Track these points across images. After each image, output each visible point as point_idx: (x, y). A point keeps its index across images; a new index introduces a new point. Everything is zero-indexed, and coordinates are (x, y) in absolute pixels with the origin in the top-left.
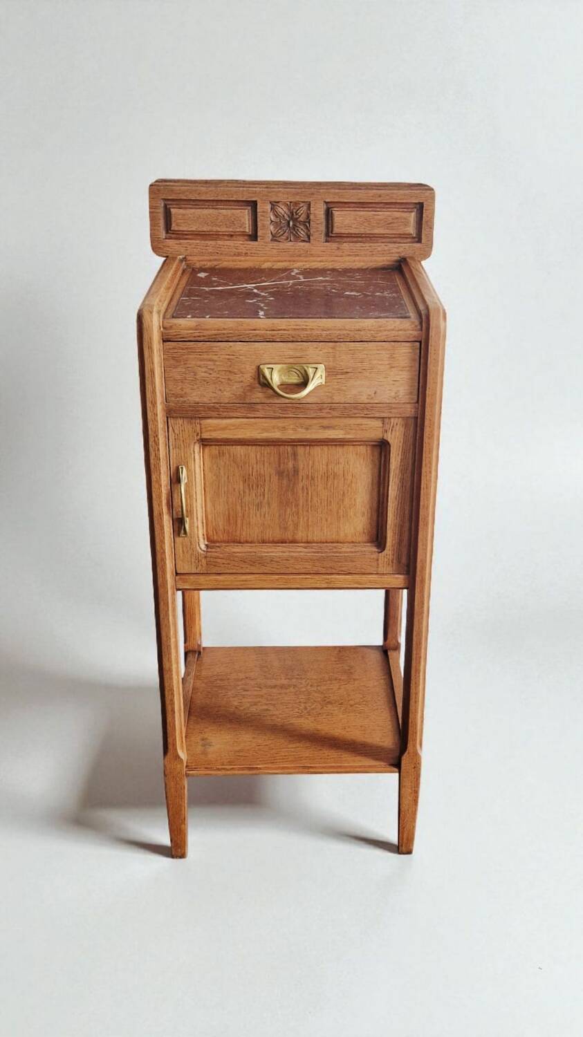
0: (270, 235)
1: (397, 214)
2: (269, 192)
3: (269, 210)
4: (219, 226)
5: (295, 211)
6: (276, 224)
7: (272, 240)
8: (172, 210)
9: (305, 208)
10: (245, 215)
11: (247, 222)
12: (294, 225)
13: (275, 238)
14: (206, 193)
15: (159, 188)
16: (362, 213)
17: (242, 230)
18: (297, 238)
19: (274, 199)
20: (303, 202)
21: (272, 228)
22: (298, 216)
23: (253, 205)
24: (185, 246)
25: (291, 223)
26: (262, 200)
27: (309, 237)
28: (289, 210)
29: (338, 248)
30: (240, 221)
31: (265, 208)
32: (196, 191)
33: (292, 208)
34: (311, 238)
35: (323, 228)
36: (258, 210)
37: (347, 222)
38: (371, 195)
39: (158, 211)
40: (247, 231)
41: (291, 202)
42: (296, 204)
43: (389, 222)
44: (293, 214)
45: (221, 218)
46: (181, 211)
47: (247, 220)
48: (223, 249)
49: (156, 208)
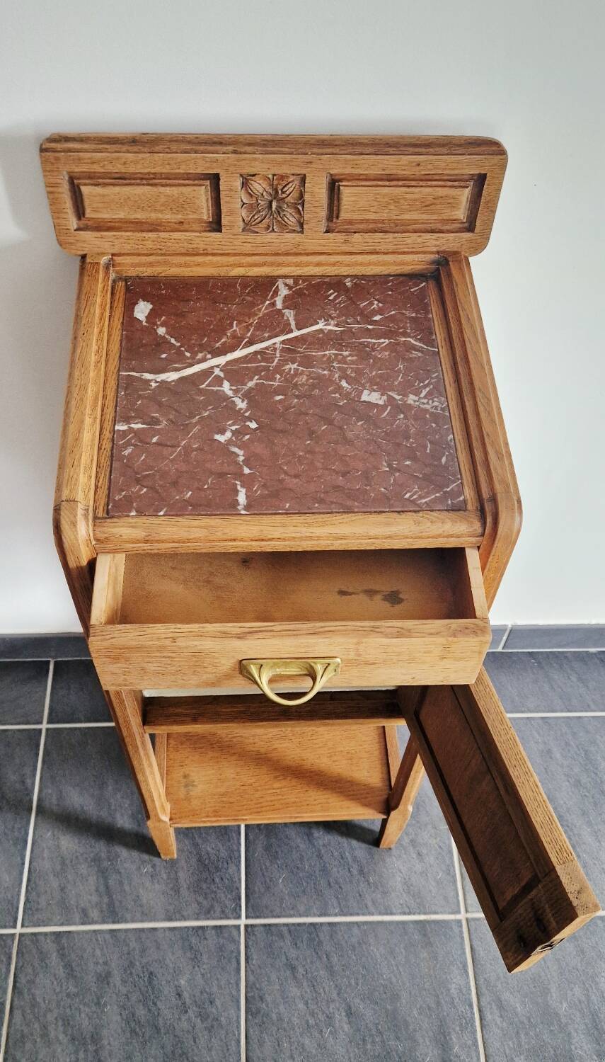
0: (242, 225)
1: (441, 192)
2: (238, 161)
3: (240, 188)
4: (161, 211)
5: (280, 187)
6: (251, 208)
7: (243, 230)
8: (83, 188)
9: (297, 183)
10: (202, 194)
11: (205, 205)
12: (279, 207)
13: (248, 227)
14: (136, 162)
15: (57, 154)
16: (386, 190)
17: (195, 216)
18: (284, 227)
19: (247, 170)
20: (293, 175)
21: (244, 213)
22: (284, 196)
23: (215, 179)
24: (110, 240)
25: (274, 205)
26: (227, 170)
27: (301, 225)
28: (271, 185)
29: (346, 242)
30: (194, 203)
31: (231, 184)
32: (118, 158)
33: (275, 182)
34: (305, 227)
35: (323, 212)
36: (221, 189)
37: (362, 203)
38: (405, 163)
39: (60, 190)
40: (205, 217)
41: (274, 175)
42: (282, 177)
43: (428, 203)
44: (277, 192)
45: (163, 200)
46: (99, 190)
47: (204, 201)
48: (170, 244)
49: (56, 185)
